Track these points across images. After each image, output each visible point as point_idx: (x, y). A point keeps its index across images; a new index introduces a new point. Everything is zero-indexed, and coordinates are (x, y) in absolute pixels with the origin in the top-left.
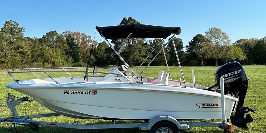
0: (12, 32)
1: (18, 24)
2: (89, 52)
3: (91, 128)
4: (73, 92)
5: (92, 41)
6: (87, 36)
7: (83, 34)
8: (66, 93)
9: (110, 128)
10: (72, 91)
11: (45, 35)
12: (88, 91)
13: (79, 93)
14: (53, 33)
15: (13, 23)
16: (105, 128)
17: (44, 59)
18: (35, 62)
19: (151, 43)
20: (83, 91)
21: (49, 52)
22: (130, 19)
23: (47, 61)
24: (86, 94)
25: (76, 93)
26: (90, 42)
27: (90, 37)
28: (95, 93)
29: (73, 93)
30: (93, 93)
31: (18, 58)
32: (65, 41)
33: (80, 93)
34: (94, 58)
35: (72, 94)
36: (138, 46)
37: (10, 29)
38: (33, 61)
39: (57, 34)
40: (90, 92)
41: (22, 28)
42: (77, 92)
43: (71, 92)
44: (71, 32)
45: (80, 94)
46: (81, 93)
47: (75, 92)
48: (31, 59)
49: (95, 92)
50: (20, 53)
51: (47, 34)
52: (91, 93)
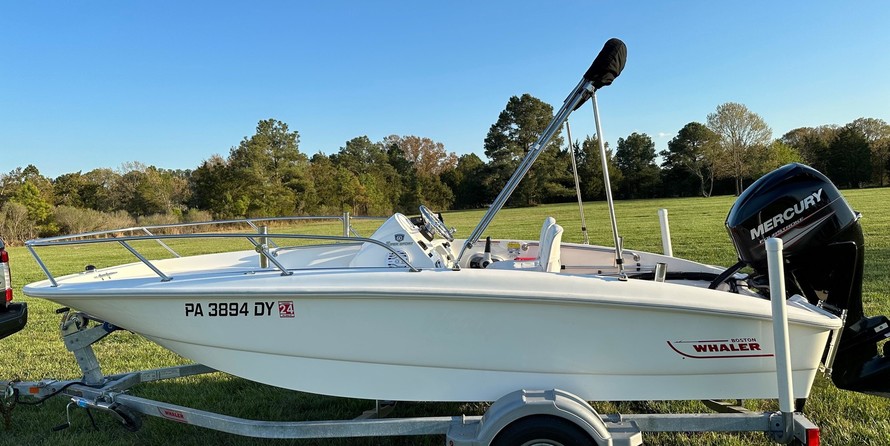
0: (275, 144)
1: (285, 127)
2: (438, 179)
3: (281, 437)
4: (215, 310)
5: (445, 155)
6: (435, 143)
7: (426, 141)
8: (192, 311)
9: (348, 435)
10: (210, 305)
11: (345, 146)
12: (262, 304)
13: (234, 312)
14: (361, 141)
15: (276, 124)
16: (329, 435)
17: (342, 198)
18: (324, 207)
19: (576, 151)
20: (246, 304)
21: (351, 183)
22: (526, 97)
23: (350, 202)
24: (256, 314)
25: (223, 312)
26: (441, 157)
27: (440, 145)
28: (287, 310)
29: (214, 312)
30: (281, 309)
31: (290, 197)
32: (386, 156)
33: (237, 310)
34: (451, 192)
35: (210, 314)
36: (547, 158)
37: (269, 137)
38: (321, 203)
39: (369, 142)
40: (269, 309)
41: (294, 135)
42: (227, 307)
43: (206, 309)
44: (401, 137)
45: (236, 315)
46: (241, 312)
47: (221, 310)
48: (315, 199)
49: (287, 306)
50: (293, 187)
51: (348, 143)
52: (275, 309)
